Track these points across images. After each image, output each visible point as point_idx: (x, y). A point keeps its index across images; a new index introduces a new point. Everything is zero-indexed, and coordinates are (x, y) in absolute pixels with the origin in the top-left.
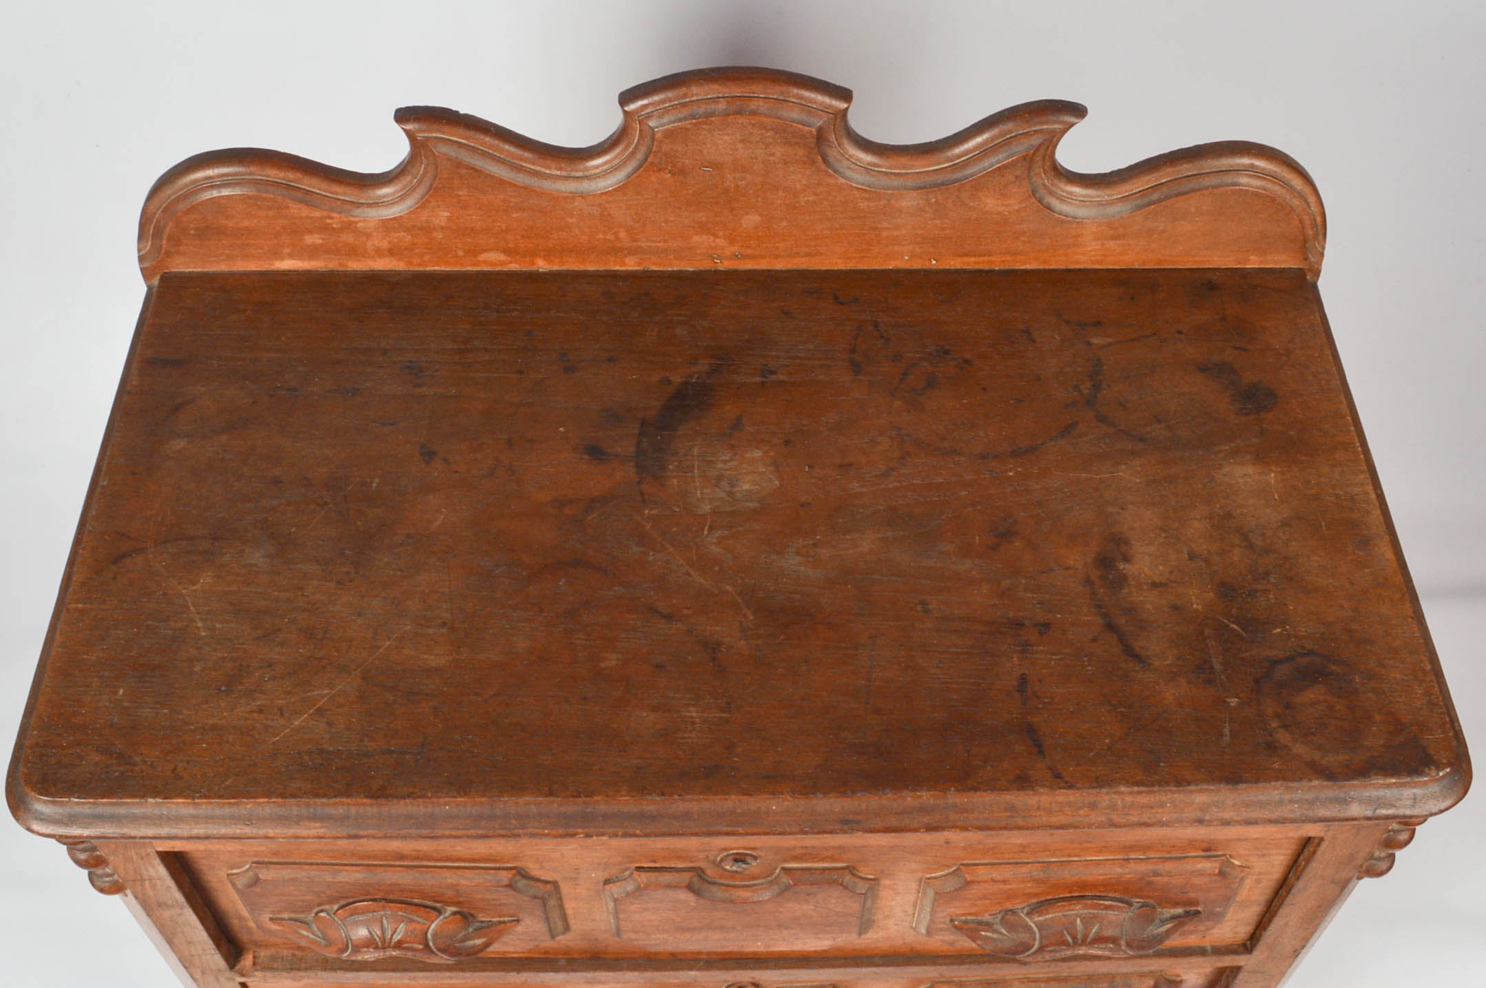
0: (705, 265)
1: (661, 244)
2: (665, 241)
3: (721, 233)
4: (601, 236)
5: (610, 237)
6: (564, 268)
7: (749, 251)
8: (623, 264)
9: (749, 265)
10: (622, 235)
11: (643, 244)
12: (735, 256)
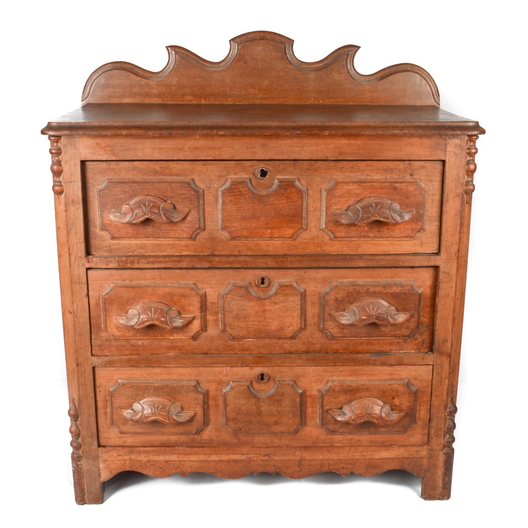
0: (252, 102)
1: (239, 93)
2: (240, 91)
3: (257, 88)
4: (221, 89)
5: (224, 89)
6: (210, 103)
7: (265, 96)
8: (227, 101)
9: (265, 102)
10: (228, 89)
11: (234, 93)
12: (261, 98)
